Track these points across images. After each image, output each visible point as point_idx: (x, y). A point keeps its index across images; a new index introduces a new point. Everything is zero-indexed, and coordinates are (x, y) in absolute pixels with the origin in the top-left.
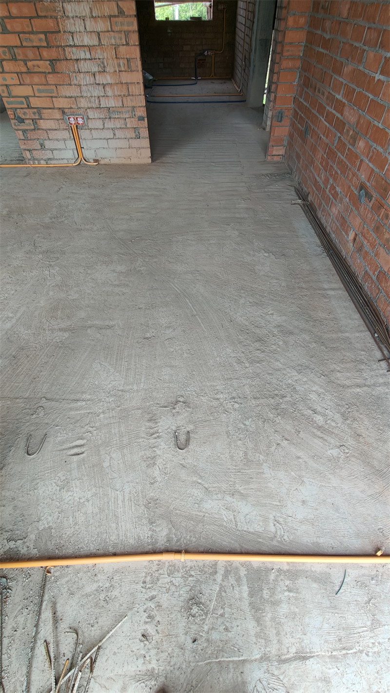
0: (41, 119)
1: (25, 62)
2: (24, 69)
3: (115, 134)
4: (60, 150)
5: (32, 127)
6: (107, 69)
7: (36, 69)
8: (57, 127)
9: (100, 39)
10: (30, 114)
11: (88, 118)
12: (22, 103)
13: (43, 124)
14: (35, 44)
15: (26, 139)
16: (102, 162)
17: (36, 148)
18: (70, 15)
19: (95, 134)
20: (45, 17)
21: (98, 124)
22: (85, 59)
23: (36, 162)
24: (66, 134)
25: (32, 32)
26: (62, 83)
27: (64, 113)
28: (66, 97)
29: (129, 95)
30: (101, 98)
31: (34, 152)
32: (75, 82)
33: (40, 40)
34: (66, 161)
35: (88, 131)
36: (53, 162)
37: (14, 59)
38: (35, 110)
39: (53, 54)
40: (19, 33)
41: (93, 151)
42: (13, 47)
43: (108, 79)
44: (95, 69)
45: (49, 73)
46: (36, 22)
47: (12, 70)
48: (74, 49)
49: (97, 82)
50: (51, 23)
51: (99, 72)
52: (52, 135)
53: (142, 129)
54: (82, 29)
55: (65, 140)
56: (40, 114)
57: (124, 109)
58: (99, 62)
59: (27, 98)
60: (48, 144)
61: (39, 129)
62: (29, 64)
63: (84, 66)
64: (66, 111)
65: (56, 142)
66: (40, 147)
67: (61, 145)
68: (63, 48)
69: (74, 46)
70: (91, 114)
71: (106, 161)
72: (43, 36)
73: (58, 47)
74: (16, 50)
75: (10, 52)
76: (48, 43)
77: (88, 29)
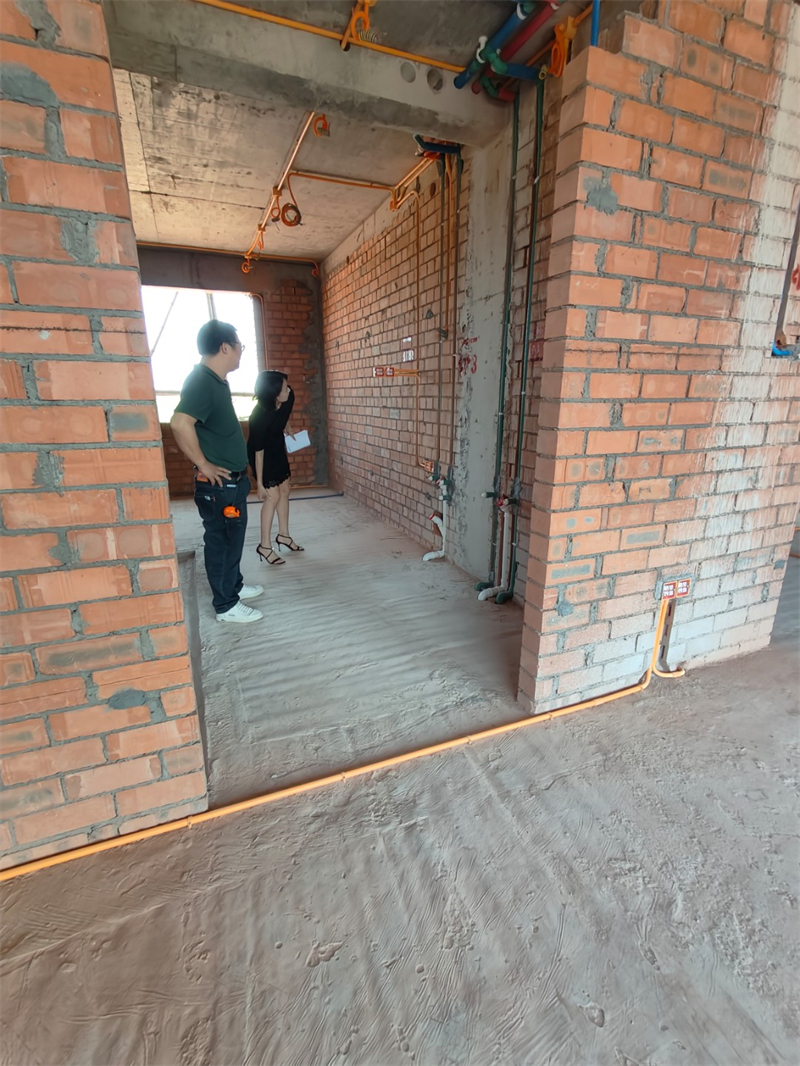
0: (612, 597)
1: (626, 483)
2: (619, 497)
3: (729, 603)
4: (622, 658)
5: (585, 620)
6: (761, 485)
7: (644, 496)
8: (635, 610)
9: (766, 436)
10: (592, 591)
11: (698, 579)
12: (586, 569)
13: (609, 609)
14: (661, 448)
15: (559, 651)
17: (572, 668)
18: (737, 395)
21: (711, 588)
22: (733, 470)
23: (559, 702)
26: (678, 518)
27: (660, 576)
28: (676, 544)
29: (777, 526)
30: (731, 538)
31: (564, 679)
32: (701, 513)
33: (673, 440)
34: (623, 683)
36: (595, 691)
37: (610, 477)
38: (606, 581)
39: (685, 464)
40: (641, 428)
42: (615, 456)
44: (742, 484)
45: (663, 500)
46: (681, 408)
47: (596, 501)
48: (721, 454)
49: (737, 509)
51: (746, 491)
52: (617, 629)
53: (773, 583)
54: (747, 420)
55: (638, 634)
56: (611, 587)
58: (751, 473)
59: (600, 557)
60: (602, 652)
61: (596, 622)
62: (635, 487)
63: (727, 483)
65: (619, 644)
66: (581, 664)
67: (626, 647)
68: (704, 452)
69: (726, 448)
70: (705, 570)
71: (700, 661)
72: (679, 433)
73: (696, 452)
74: (620, 461)
75: (606, 466)
76: (683, 446)
77: (754, 421)
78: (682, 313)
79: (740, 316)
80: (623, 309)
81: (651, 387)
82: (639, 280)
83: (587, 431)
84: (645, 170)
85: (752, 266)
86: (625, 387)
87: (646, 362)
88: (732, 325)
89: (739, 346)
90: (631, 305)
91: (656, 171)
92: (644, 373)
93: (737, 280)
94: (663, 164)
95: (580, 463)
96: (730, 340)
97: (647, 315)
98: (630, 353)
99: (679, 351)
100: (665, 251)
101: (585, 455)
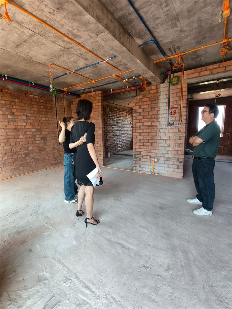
0: (143, 158)
1: (143, 143)
2: (142, 145)
3: (168, 166)
4: (146, 168)
5: (139, 160)
6: (170, 146)
7: (146, 145)
8: (147, 161)
9: (170, 138)
10: (140, 156)
11: (159, 160)
12: (138, 153)
13: (142, 160)
14: (148, 139)
15: (136, 163)
16: (160, 175)
18: (161, 132)
19: (160, 165)
20: (153, 132)
21: (163, 162)
22: (163, 143)
23: (136, 171)
24: (149, 164)
25: (148, 136)
26: (153, 149)
28: (153, 153)
29: (177, 154)
30: (166, 154)
31: (137, 168)
32: (158, 149)
33: (150, 138)
34: (147, 172)
35: (158, 164)
36: (142, 172)
37: (140, 142)
38: (142, 155)
39: (153, 141)
40: (144, 136)
41: (158, 170)
42: (141, 139)
43: (170, 149)
44: (166, 145)
45: (150, 146)
46: (150, 133)
48: (160, 140)
49: (166, 149)
50: (155, 134)
51: (167, 147)
52: (144, 163)
53: (181, 166)
54: (164, 135)
55: (148, 165)
56: (143, 157)
57: (174, 158)
58: (168, 144)
59: (140, 152)
60: (142, 166)
61: (141, 161)
62: (144, 143)
63: (162, 145)
64: (152, 157)
65: (145, 166)
66: (139, 166)
67: (147, 167)
68: (157, 140)
69: (160, 139)
70: (160, 158)
71: (163, 175)
72: (151, 137)
73: (155, 139)
74: (142, 140)
75: (140, 140)
76: (152, 139)
77: (166, 135)
78: (149, 122)
79: (159, 121)
80: (139, 122)
81: (145, 131)
82: (141, 119)
83: (136, 136)
84: (140, 108)
85: (160, 114)
86: (141, 131)
87: (143, 128)
88: (158, 122)
89: (160, 125)
90: (141, 122)
91: (142, 108)
92: (143, 129)
93: (158, 116)
94: (143, 107)
95: (136, 140)
96: (158, 124)
97: (143, 123)
98: (141, 127)
99: (149, 126)
100: (144, 115)
101: (136, 139)
